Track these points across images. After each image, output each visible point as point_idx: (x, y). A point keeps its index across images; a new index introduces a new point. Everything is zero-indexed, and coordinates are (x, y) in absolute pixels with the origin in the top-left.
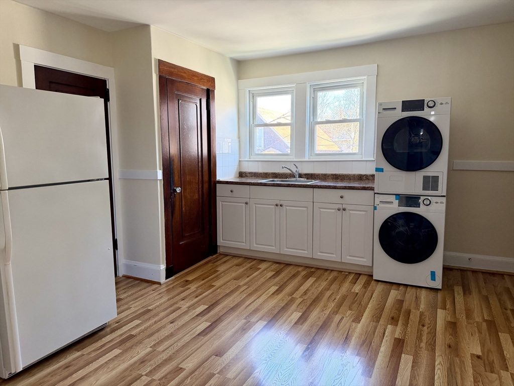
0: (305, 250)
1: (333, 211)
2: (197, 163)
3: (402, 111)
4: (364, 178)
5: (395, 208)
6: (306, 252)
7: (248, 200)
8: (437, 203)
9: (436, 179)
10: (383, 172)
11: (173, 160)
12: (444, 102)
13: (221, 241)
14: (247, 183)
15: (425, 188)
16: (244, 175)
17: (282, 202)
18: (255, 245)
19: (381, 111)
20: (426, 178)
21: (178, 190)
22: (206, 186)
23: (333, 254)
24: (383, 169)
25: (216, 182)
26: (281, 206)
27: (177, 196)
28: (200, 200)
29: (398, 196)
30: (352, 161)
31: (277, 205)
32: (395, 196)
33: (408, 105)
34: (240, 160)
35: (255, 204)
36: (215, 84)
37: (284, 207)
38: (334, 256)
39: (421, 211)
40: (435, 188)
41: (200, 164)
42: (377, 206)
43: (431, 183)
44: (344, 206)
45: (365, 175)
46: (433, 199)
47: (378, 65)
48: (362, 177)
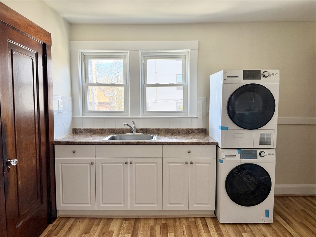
0: (155, 204)
1: (181, 164)
2: (34, 125)
3: (243, 79)
4: (191, 131)
5: (238, 160)
6: (156, 205)
7: (93, 160)
8: (269, 154)
9: (269, 135)
10: (228, 130)
11: (6, 125)
12: (275, 74)
13: (62, 205)
14: (92, 142)
15: (262, 143)
16: (78, 131)
17: (131, 160)
18: (102, 205)
19: (226, 78)
20: (262, 135)
21: (14, 163)
22: (44, 148)
23: (181, 204)
24: (228, 127)
25: (54, 143)
26: (131, 163)
27: (12, 170)
28: (38, 165)
29: (239, 150)
30: (181, 118)
31: (126, 163)
32: (237, 150)
33: (248, 74)
34: (74, 117)
35: (101, 163)
36: (51, 39)
37: (133, 164)
38: (183, 205)
39: (258, 161)
40: (269, 142)
41: (37, 126)
42: (223, 159)
43: (265, 139)
44: (191, 160)
45: (191, 129)
46: (267, 151)
47: (199, 42)
48: (189, 131)
